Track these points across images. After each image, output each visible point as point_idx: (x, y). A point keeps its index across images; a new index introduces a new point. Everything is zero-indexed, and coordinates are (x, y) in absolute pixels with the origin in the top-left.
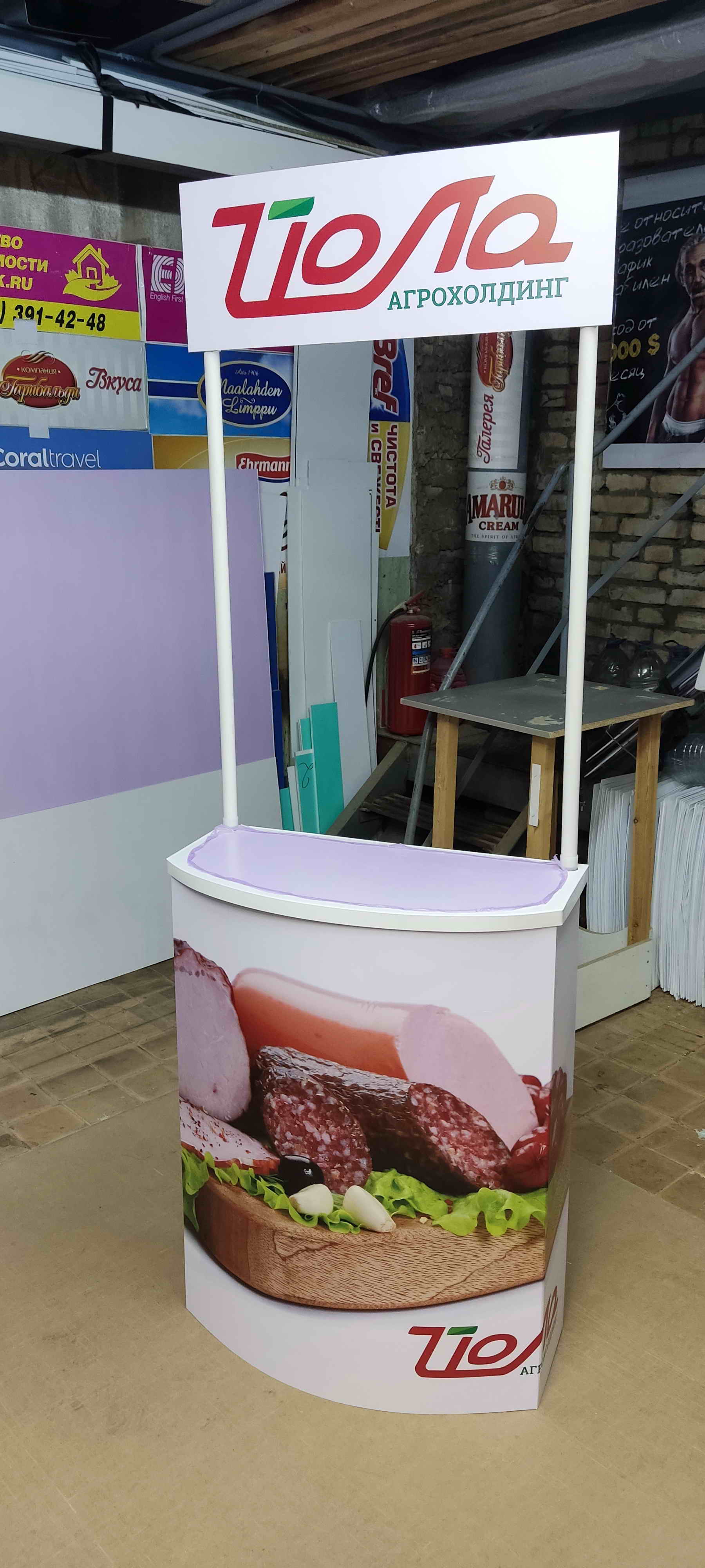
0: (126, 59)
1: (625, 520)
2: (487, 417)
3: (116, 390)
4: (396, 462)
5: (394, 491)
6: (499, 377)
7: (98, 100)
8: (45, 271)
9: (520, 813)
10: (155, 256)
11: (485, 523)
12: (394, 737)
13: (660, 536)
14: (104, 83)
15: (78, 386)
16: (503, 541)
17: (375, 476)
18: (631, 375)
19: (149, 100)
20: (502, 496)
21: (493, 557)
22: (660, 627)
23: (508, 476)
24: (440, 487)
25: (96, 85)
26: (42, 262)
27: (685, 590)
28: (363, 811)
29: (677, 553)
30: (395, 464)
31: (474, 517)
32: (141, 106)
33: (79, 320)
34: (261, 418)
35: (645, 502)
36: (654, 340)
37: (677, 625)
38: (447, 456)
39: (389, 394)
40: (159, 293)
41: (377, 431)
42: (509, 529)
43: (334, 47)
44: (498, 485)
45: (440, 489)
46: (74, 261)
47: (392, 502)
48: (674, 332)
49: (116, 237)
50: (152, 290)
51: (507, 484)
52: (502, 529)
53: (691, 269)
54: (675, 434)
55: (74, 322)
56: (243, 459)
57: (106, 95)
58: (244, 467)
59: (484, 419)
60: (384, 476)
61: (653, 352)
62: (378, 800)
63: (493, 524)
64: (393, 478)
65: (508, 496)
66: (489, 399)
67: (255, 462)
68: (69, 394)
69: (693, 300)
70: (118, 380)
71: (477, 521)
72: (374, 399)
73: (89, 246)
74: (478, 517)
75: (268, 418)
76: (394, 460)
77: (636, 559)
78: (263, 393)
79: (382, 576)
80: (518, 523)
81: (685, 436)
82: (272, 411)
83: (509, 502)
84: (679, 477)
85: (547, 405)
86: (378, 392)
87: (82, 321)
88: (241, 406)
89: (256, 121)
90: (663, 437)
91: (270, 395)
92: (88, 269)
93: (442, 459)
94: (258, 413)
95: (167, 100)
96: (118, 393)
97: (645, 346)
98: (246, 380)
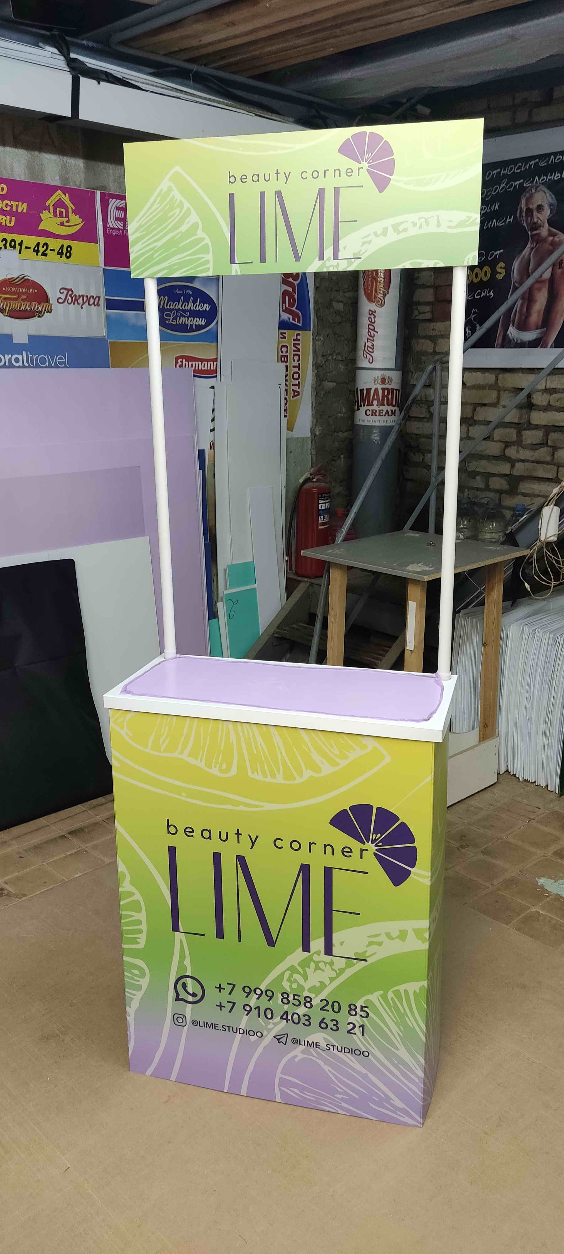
0: (88, 46)
1: (478, 408)
2: (370, 327)
3: (81, 304)
4: (300, 362)
5: (298, 385)
6: (380, 296)
7: (68, 78)
8: (25, 211)
9: (398, 637)
10: (110, 200)
11: (370, 411)
12: (299, 579)
13: (506, 421)
14: (73, 65)
15: (51, 302)
16: (383, 425)
17: (284, 372)
18: (483, 294)
19: (108, 78)
20: (383, 389)
21: (376, 437)
22: (506, 492)
23: (387, 374)
24: (334, 382)
25: (66, 67)
26: (22, 204)
27: (526, 463)
28: (275, 637)
29: (519, 434)
30: (299, 364)
31: (361, 406)
32: (101, 83)
33: (51, 250)
34: (194, 328)
35: (494, 394)
36: (501, 268)
37: (519, 491)
38: (340, 358)
39: (294, 309)
40: (114, 229)
41: (285, 337)
42: (389, 415)
43: (252, 38)
44: (380, 380)
45: (334, 384)
46: (47, 204)
47: (296, 394)
48: (516, 261)
49: (80, 185)
50: (108, 226)
51: (387, 380)
52: (383, 415)
53: (529, 211)
54: (517, 340)
55: (48, 252)
56: (180, 360)
57: (73, 74)
58: (181, 366)
59: (369, 328)
60: (290, 373)
61: (500, 277)
62: (287, 628)
63: (376, 411)
64: (297, 375)
65: (387, 389)
66: (372, 313)
67: (190, 363)
68: (44, 309)
69: (531, 236)
70: (82, 298)
71: (363, 409)
72: (282, 313)
73: (59, 192)
74: (364, 406)
75: (199, 327)
76: (298, 361)
77: (488, 438)
78: (196, 307)
79: (289, 452)
80: (395, 410)
81: (525, 343)
82: (202, 322)
83: (388, 394)
84: (521, 375)
85: (417, 318)
86: (286, 307)
87: (54, 250)
88: (178, 318)
89: (191, 94)
90: (507, 343)
91: (201, 310)
92: (58, 209)
93: (335, 360)
94: (191, 323)
95: (121, 78)
96: (82, 308)
97: (494, 272)
98: (182, 298)
